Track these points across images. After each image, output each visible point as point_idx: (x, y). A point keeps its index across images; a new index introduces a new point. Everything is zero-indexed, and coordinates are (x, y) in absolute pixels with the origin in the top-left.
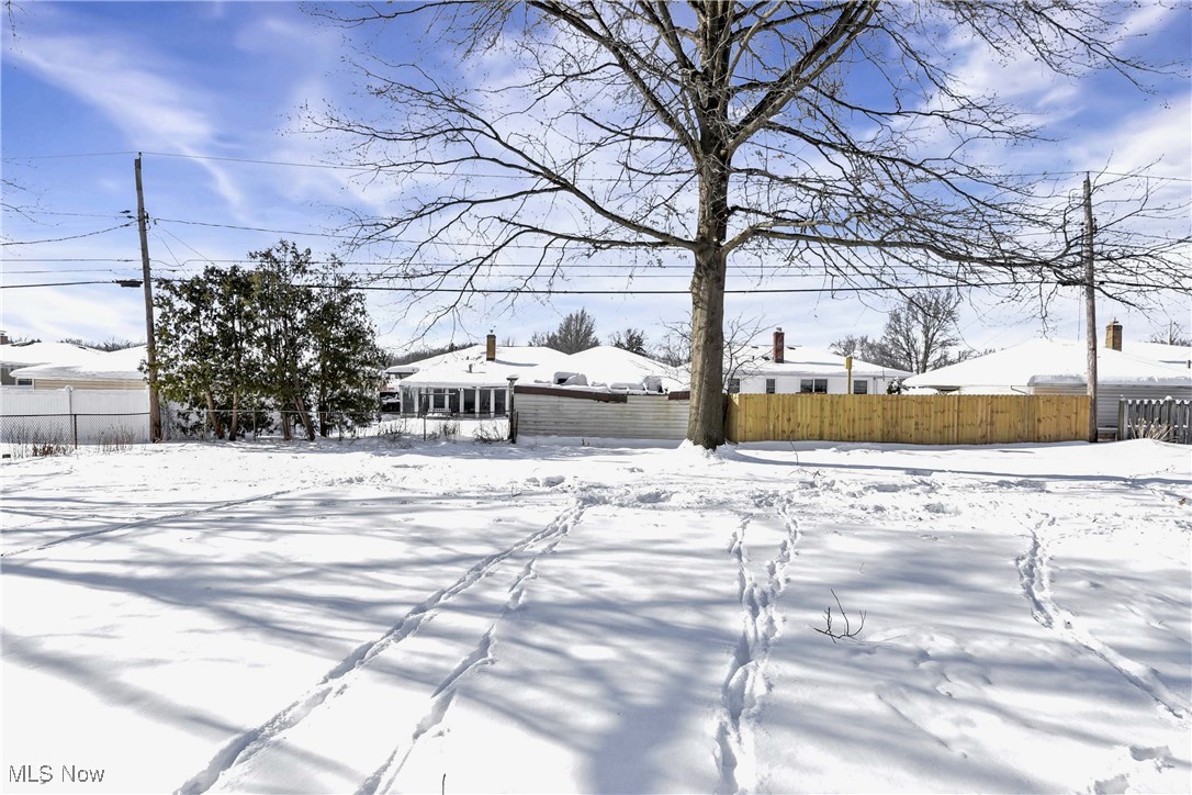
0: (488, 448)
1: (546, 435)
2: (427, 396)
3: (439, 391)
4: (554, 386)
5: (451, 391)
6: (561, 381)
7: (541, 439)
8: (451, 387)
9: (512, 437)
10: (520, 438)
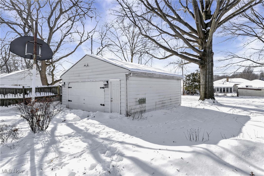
0: (234, 97)
1: (244, 96)
2: (215, 89)
3: (218, 88)
4: (246, 88)
5: (220, 88)
6: (247, 87)
7: (243, 96)
8: (220, 87)
9: (238, 96)
10: (239, 96)
